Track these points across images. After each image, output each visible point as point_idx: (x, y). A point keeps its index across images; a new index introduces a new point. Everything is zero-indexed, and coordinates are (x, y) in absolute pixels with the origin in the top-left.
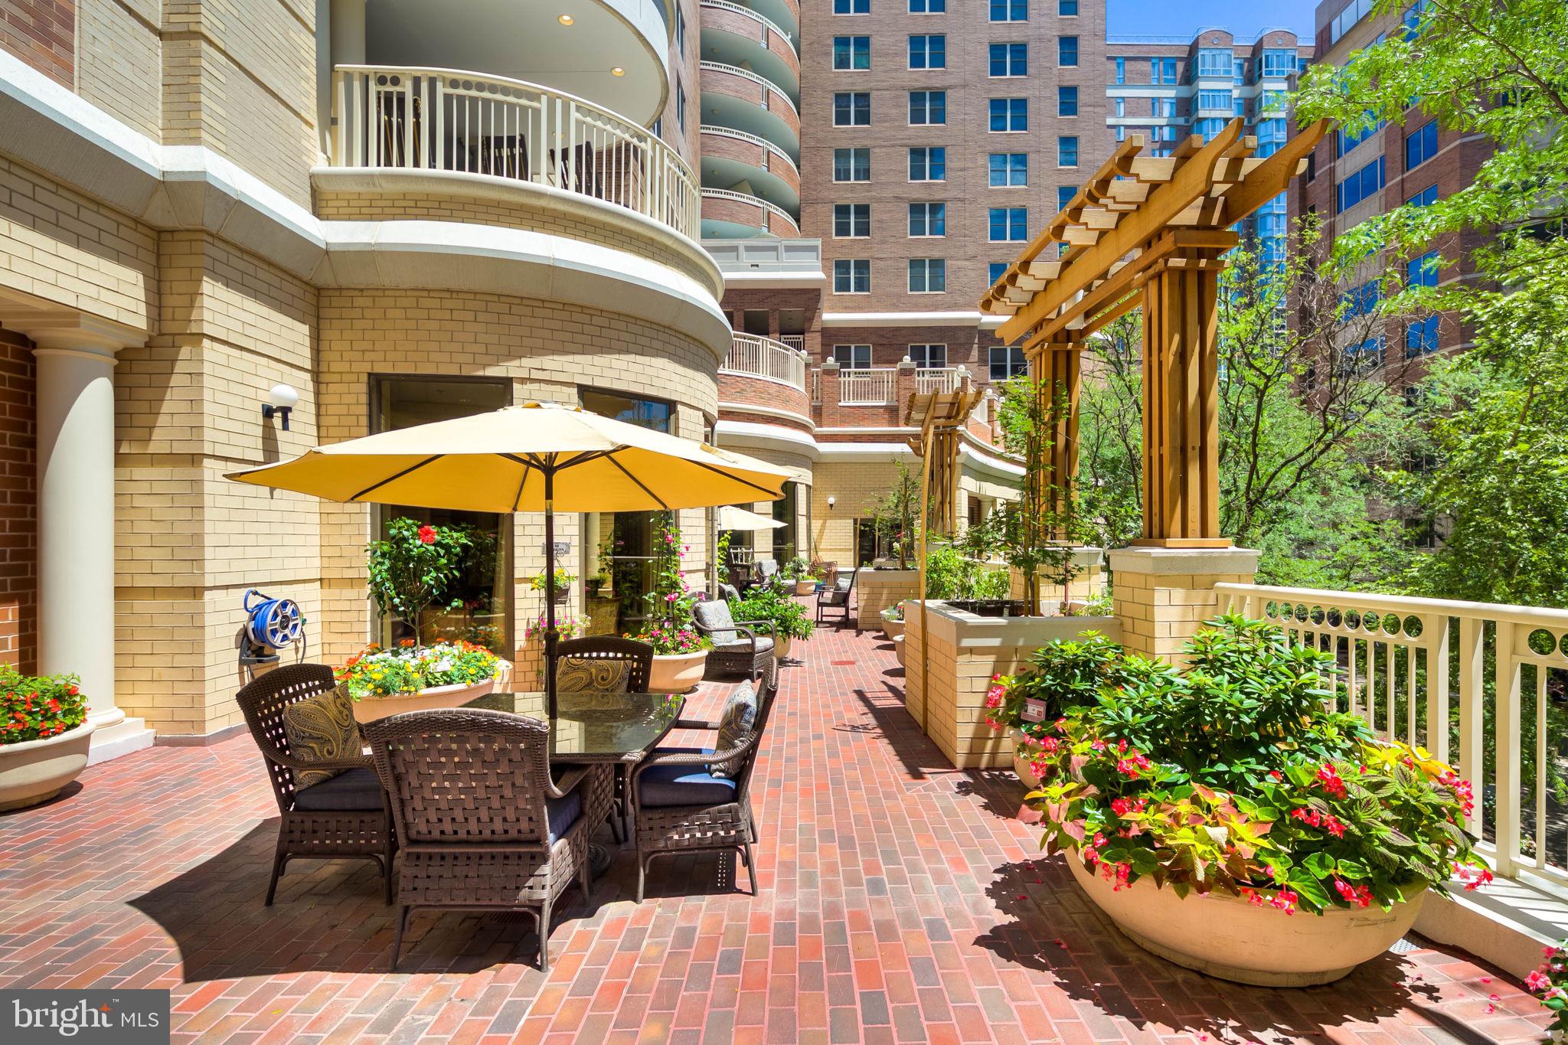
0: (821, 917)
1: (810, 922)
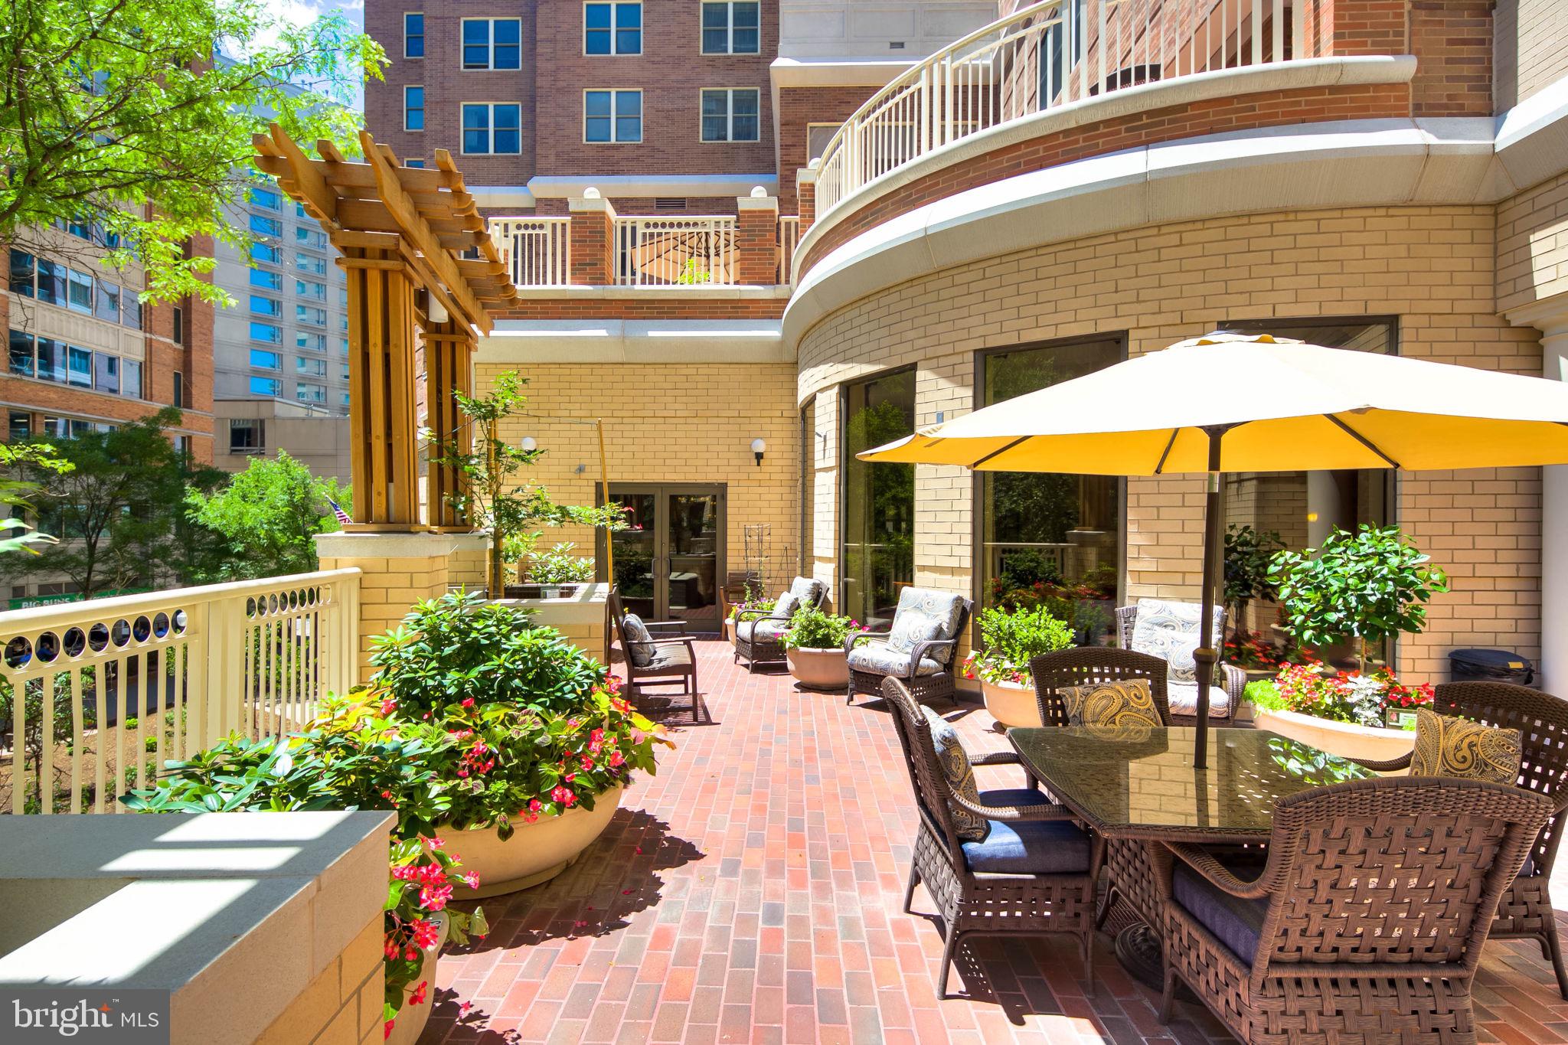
0: (834, 885)
1: (844, 881)
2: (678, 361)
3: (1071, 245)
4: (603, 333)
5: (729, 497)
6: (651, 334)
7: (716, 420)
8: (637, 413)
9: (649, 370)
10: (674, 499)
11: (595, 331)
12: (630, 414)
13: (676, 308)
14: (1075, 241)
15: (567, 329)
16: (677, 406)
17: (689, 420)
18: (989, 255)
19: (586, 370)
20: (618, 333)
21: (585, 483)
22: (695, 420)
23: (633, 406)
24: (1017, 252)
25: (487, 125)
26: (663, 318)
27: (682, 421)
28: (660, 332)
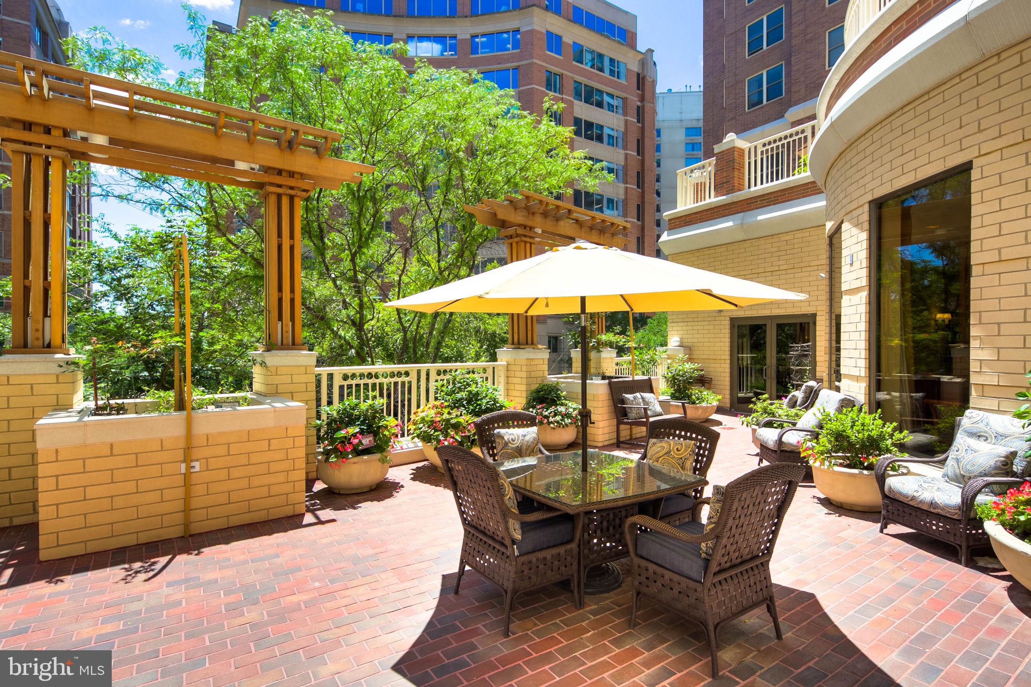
2: (780, 232)
3: (926, 97)
4: (730, 224)
5: (818, 323)
6: (760, 218)
7: (808, 269)
8: (754, 271)
9: (762, 241)
10: (780, 327)
11: (727, 224)
12: (749, 272)
13: (779, 196)
14: (928, 93)
15: (711, 226)
16: (780, 263)
17: (788, 271)
18: (872, 124)
19: (723, 249)
20: (740, 222)
21: (723, 318)
22: (793, 271)
23: (752, 267)
24: (890, 116)
25: (762, 86)
26: (770, 205)
27: (784, 272)
28: (764, 216)
